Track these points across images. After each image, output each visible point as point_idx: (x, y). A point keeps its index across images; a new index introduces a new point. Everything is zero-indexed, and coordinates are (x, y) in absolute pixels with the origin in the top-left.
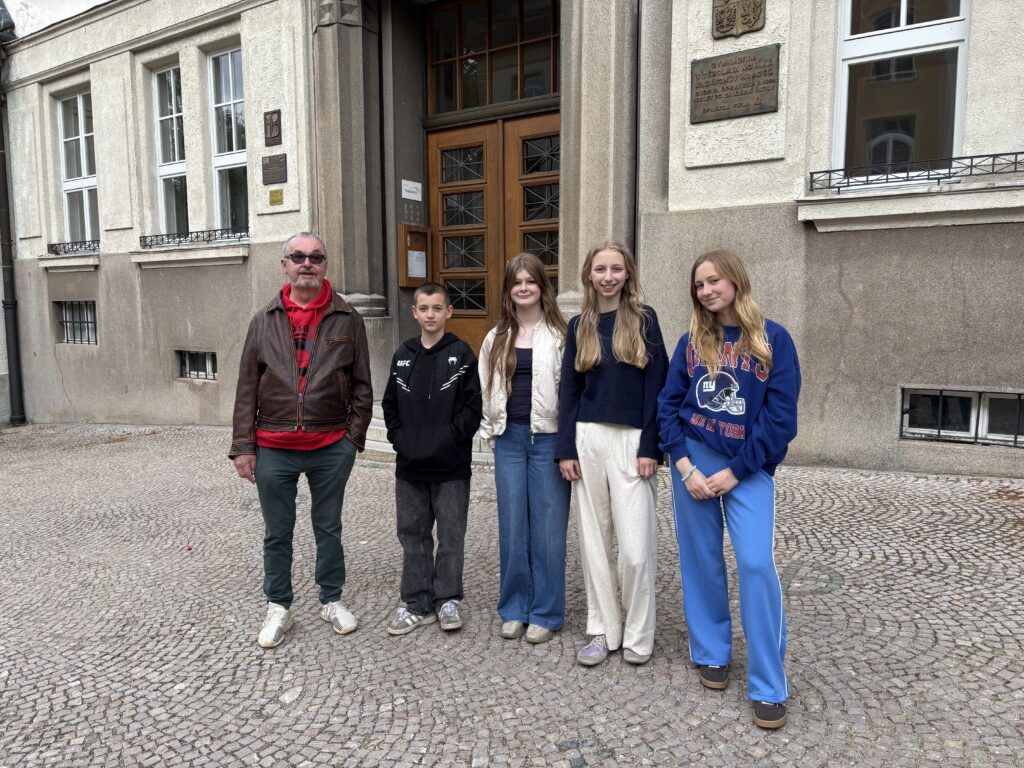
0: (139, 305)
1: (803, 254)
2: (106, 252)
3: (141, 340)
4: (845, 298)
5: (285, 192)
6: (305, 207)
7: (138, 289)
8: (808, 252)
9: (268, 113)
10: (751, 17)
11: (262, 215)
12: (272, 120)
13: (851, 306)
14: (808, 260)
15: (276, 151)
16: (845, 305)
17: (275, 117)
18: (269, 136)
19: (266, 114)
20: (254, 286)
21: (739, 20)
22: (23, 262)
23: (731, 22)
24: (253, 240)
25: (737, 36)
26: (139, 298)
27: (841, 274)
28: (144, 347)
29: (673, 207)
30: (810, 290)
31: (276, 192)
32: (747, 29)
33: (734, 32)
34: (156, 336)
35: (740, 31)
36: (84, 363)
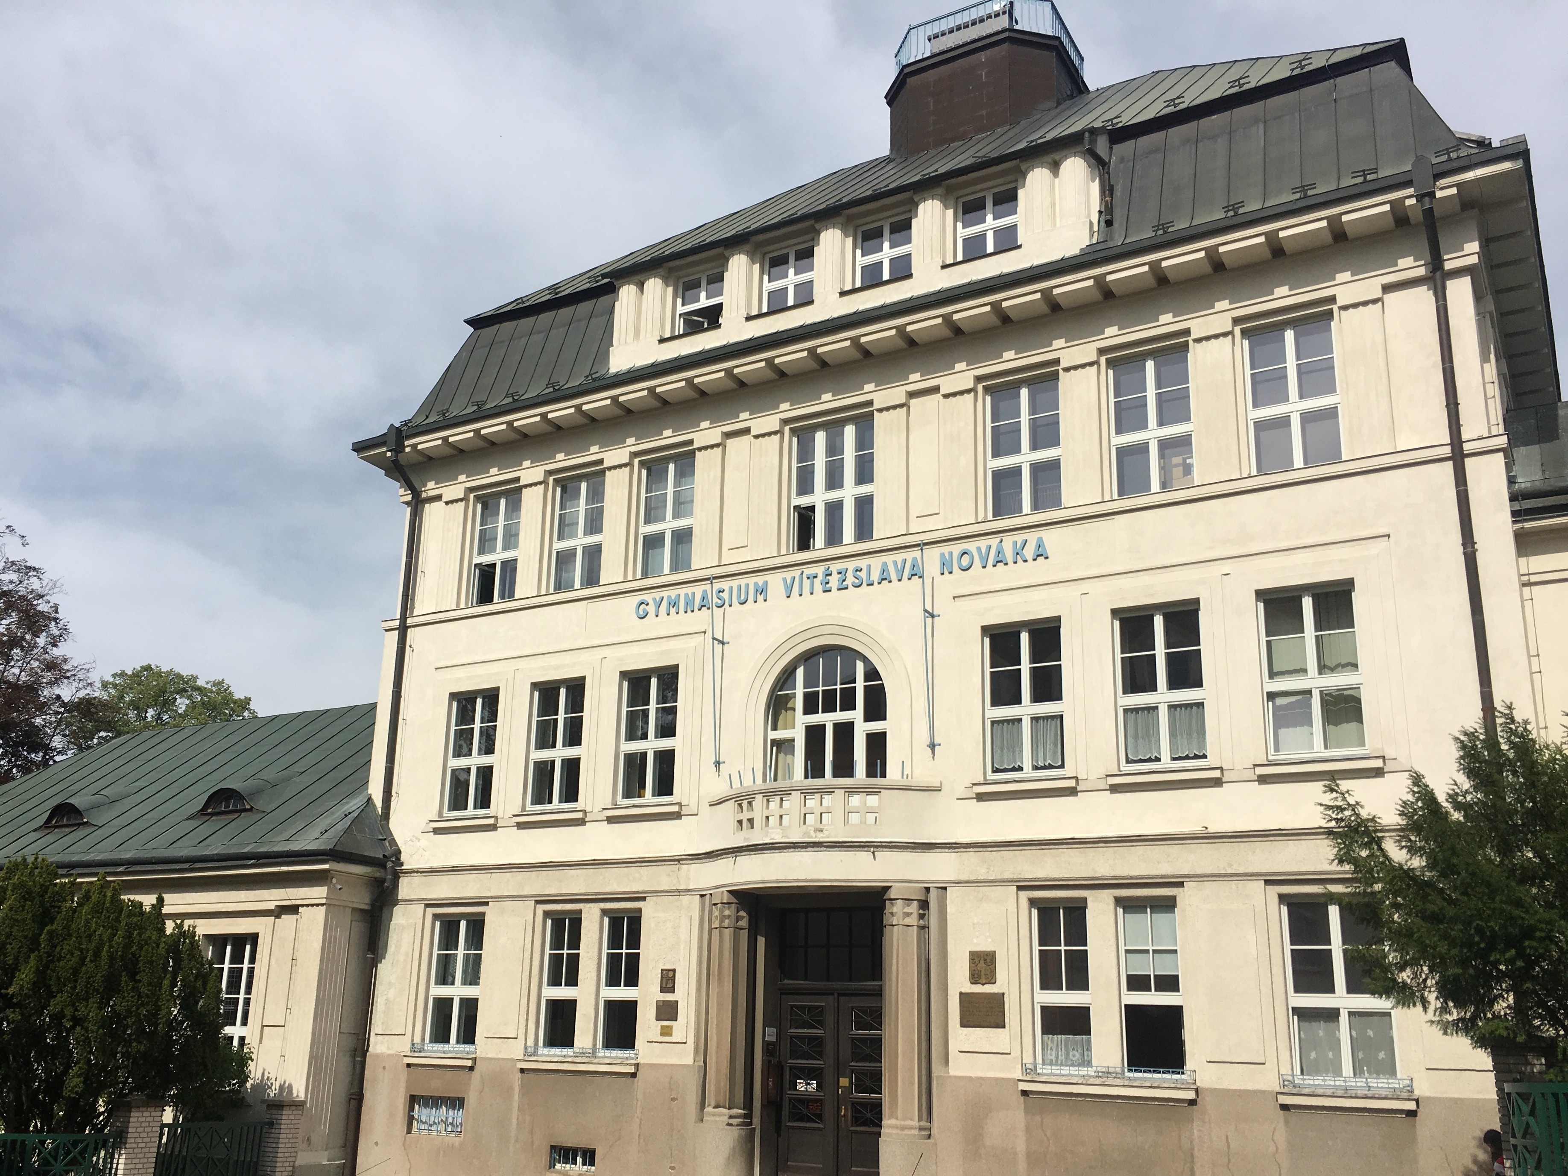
0: (515, 1105)
1: (1023, 1108)
2: (483, 1056)
3: (513, 1133)
4: (1046, 1135)
5: (674, 1028)
6: (691, 1041)
7: (517, 1090)
8: (1025, 1107)
9: (666, 970)
10: (989, 976)
11: (652, 1042)
12: (668, 975)
13: (1048, 1140)
14: (1027, 1111)
15: (669, 997)
16: (1045, 1139)
17: (671, 974)
18: (664, 986)
19: (662, 970)
20: (640, 1096)
21: (983, 977)
22: (377, 1056)
23: (980, 977)
24: (640, 1060)
25: (983, 985)
26: (516, 1097)
27: (1042, 1122)
28: (516, 1141)
29: (952, 1072)
30: (1028, 1129)
31: (667, 1027)
32: (987, 982)
33: (980, 981)
34: (532, 1132)
35: (984, 982)
36: (442, 1152)
